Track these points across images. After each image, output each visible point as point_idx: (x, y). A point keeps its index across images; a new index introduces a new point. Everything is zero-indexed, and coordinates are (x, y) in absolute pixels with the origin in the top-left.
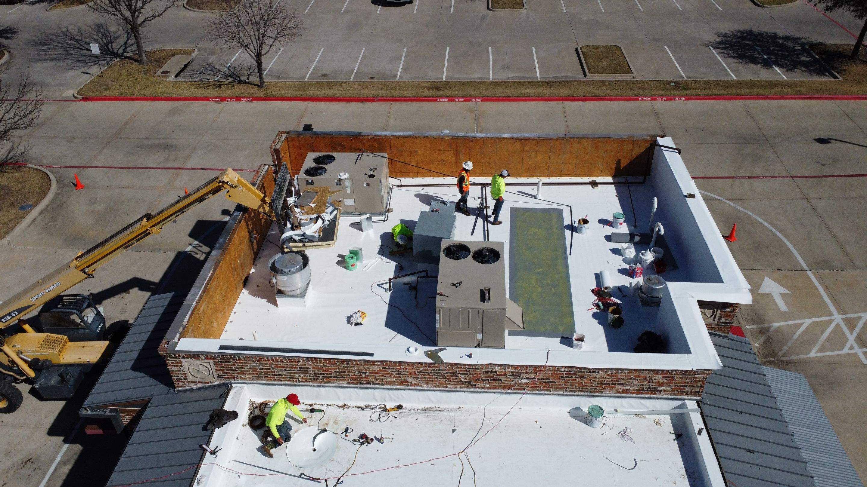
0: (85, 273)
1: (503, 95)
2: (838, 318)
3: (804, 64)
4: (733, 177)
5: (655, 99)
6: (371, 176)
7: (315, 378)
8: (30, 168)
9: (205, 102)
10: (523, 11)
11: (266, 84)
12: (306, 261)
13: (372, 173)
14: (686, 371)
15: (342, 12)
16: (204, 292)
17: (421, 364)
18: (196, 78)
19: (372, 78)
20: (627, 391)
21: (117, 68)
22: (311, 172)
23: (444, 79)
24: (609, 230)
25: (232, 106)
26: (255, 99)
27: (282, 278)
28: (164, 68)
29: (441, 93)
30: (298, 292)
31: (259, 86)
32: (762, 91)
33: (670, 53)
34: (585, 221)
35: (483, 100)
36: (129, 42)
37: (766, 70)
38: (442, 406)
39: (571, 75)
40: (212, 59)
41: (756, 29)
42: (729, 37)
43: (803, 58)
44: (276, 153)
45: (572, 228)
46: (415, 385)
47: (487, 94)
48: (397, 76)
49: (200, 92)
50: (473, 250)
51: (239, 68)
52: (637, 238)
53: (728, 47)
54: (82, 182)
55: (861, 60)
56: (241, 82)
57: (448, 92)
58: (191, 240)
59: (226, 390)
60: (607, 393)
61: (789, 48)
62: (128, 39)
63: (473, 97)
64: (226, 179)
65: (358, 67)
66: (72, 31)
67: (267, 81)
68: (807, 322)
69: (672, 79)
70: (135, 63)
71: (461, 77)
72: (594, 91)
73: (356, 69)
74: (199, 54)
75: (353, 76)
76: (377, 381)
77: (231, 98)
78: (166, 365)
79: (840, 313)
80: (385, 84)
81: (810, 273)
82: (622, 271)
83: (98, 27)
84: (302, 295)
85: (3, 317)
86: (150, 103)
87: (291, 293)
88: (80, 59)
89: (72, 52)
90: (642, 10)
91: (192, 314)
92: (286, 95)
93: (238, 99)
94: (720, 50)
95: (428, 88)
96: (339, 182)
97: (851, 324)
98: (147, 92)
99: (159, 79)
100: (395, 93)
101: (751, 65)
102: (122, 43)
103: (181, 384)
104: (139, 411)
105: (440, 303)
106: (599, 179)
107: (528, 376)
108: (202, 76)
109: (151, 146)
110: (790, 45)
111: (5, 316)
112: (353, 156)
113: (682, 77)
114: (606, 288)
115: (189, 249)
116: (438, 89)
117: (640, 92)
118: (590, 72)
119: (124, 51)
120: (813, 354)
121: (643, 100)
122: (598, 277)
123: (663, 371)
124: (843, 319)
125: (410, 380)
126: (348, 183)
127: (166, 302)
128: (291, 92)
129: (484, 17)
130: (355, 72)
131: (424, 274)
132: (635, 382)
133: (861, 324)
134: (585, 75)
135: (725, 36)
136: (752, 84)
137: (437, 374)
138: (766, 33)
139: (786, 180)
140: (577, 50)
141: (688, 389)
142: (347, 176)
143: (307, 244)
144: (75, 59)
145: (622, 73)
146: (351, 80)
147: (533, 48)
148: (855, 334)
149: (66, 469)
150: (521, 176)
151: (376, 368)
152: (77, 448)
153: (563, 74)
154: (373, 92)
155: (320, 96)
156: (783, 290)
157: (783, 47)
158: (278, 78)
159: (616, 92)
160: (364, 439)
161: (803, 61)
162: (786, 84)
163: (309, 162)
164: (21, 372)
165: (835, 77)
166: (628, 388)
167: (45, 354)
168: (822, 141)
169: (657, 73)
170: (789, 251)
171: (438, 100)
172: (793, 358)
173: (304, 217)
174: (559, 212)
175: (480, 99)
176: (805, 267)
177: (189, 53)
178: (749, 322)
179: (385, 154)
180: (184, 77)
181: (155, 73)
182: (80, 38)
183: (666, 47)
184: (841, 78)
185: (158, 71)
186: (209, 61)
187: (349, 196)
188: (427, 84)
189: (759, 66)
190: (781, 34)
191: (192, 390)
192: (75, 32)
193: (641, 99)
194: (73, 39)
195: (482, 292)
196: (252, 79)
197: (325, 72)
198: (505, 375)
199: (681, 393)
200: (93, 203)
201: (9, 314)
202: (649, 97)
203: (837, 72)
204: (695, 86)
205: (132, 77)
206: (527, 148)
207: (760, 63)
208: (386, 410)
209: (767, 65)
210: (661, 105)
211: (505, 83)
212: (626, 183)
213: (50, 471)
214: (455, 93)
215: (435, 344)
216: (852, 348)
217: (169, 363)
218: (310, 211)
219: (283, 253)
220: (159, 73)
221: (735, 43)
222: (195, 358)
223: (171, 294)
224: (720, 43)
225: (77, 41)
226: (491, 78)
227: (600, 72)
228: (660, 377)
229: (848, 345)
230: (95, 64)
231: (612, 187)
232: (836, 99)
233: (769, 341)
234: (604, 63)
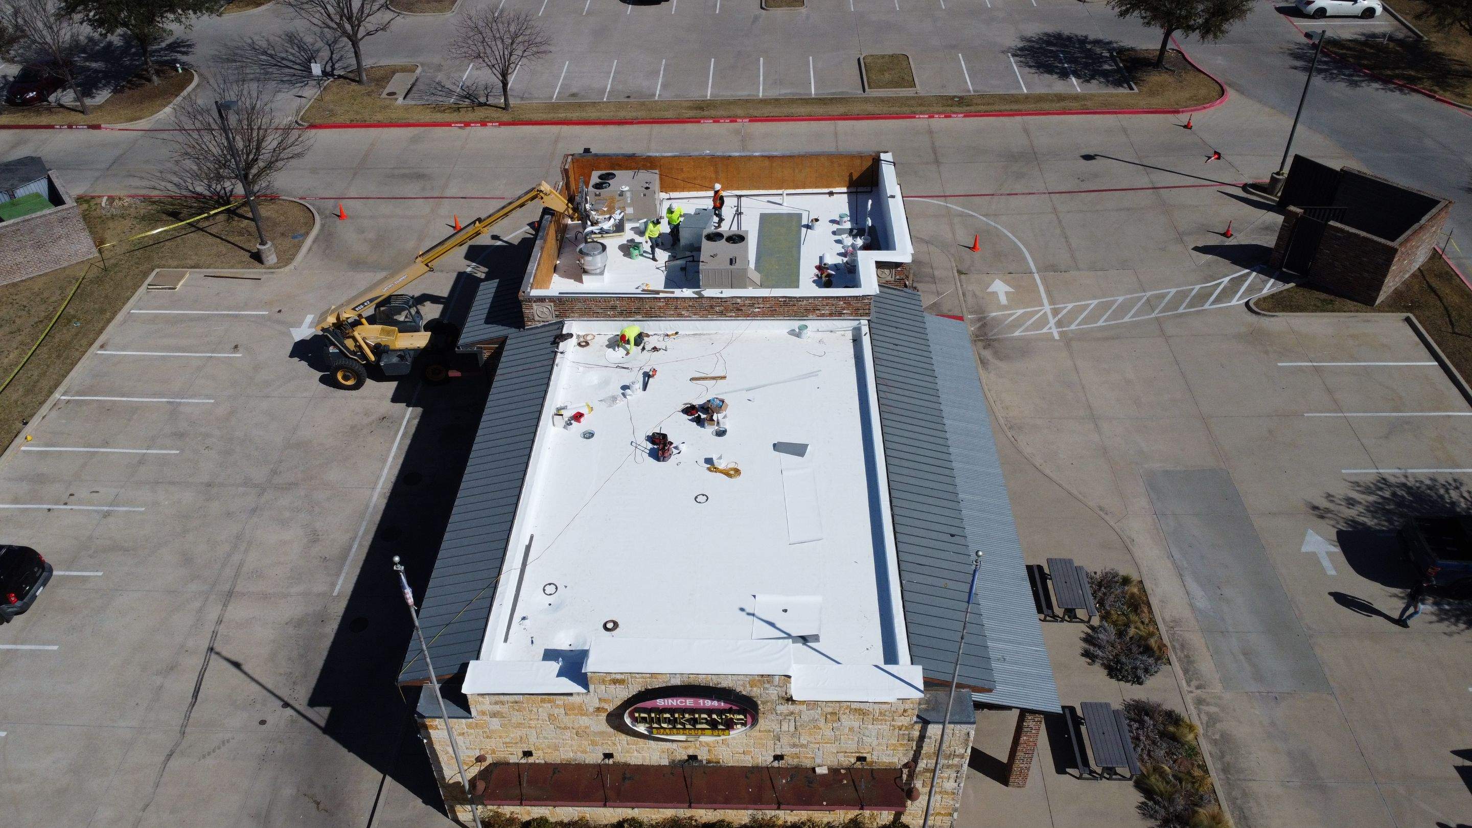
0: (428, 266)
1: (772, 114)
2: (1047, 308)
3: (1105, 74)
4: (993, 195)
5: (933, 117)
6: (647, 188)
7: (621, 314)
8: (283, 200)
9: (447, 128)
10: (803, 10)
11: (512, 106)
12: (604, 248)
13: (647, 185)
14: (857, 297)
15: (584, 14)
16: (539, 264)
17: (690, 298)
18: (427, 100)
19: (628, 97)
20: (823, 315)
21: (335, 89)
22: (598, 186)
23: (708, 98)
24: (835, 227)
25: (477, 131)
26: (502, 124)
27: (589, 259)
28: (389, 89)
29: (706, 113)
30: (598, 271)
31: (504, 109)
32: (1046, 106)
33: (963, 62)
34: (817, 220)
35: (750, 121)
36: (334, 56)
37: (1062, 82)
38: (705, 332)
39: (849, 91)
40: (440, 77)
41: (1066, 32)
42: (1034, 42)
43: (1106, 67)
44: (566, 172)
45: (808, 227)
46: (687, 317)
47: (756, 115)
48: (655, 95)
49: (439, 117)
50: (726, 235)
51: (474, 87)
52: (855, 232)
53: (1028, 54)
54: (345, 212)
55: (1167, 69)
56: (481, 105)
57: (713, 113)
58: (468, 262)
59: (561, 325)
60: (811, 317)
61: (1096, 54)
62: (332, 53)
63: (740, 117)
64: (542, 189)
65: (612, 84)
66: (260, 43)
67: (512, 101)
68: (1020, 312)
69: (955, 94)
70: (354, 84)
71: (727, 94)
72: (870, 108)
73: (609, 86)
74: (423, 71)
75: (606, 96)
76: (662, 315)
77: (476, 123)
78: (522, 308)
79: (1050, 304)
80: (643, 104)
81: (1037, 276)
82: (840, 254)
83: (290, 37)
84: (602, 273)
85: (357, 307)
86: (386, 130)
87: (593, 272)
88: (285, 79)
89: (270, 70)
90: (944, 7)
91: (534, 277)
92: (536, 119)
93: (484, 124)
94: (1018, 59)
95: (691, 108)
96: (622, 194)
97: (1055, 312)
98: (379, 117)
99: (388, 102)
100: (655, 115)
101: (1047, 76)
102: (327, 59)
103: (530, 323)
104: (497, 348)
105: (702, 266)
106: (834, 190)
107: (759, 306)
108: (434, 98)
109: (404, 176)
110: (1098, 50)
111: (359, 305)
112: (630, 173)
113: (969, 91)
114: (825, 264)
115: (469, 270)
116: (702, 109)
117: (919, 109)
118: (870, 87)
119: (333, 69)
120: (1017, 334)
121: (919, 118)
122: (821, 258)
123: (843, 297)
124: (1051, 309)
125: (683, 313)
126: (628, 195)
127: (496, 285)
128: (541, 115)
129: (756, 18)
130: (608, 90)
131: (691, 259)
132: (827, 308)
133: (1065, 311)
134: (864, 91)
135: (1029, 40)
136: (1040, 98)
137: (702, 308)
138: (1076, 36)
139: (1043, 196)
140: (859, 60)
141: (861, 311)
142: (627, 188)
143: (604, 235)
144: (278, 79)
145: (904, 87)
146: (605, 100)
147: (811, 58)
148: (1057, 319)
149: (416, 422)
150: (771, 188)
151: (661, 304)
152: (419, 410)
153: (840, 90)
154: (630, 114)
155: (574, 119)
156: (1009, 289)
157: (1089, 54)
158: (522, 98)
159: (893, 109)
160: (655, 349)
161: (1106, 70)
162: (1076, 98)
163: (595, 178)
164: (364, 356)
165: (1132, 89)
166: (823, 312)
167: (384, 340)
168: (1088, 157)
169: (943, 87)
170: (1025, 259)
171: (702, 121)
172: (1000, 336)
173: (600, 217)
174: (799, 216)
175: (747, 120)
176: (1034, 269)
177: (412, 69)
178: (971, 313)
179: (657, 171)
180: (413, 99)
181: (380, 95)
182: (273, 52)
183: (960, 55)
184: (1136, 90)
185: (382, 92)
186: (437, 81)
187: (629, 205)
188: (691, 104)
189: (1055, 76)
190: (1091, 37)
191: (537, 328)
192: (264, 44)
193: (917, 116)
194: (265, 53)
195: (731, 260)
196: (491, 101)
197: (574, 90)
198: (744, 306)
199: (857, 315)
200: (363, 232)
201: (363, 304)
202: (927, 114)
203: (1136, 84)
204: (979, 101)
205: (355, 100)
206: (774, 165)
207: (1057, 73)
208: (667, 335)
209: (1064, 75)
210: (939, 123)
211: (776, 102)
212: (857, 192)
213: (405, 423)
214: (721, 112)
215: (699, 287)
216: (1050, 328)
217: (524, 306)
218: (604, 213)
219: (586, 242)
220: (384, 95)
221: (1038, 49)
222: (542, 302)
223: (498, 280)
224: (1021, 49)
225: (271, 56)
226: (761, 95)
227: (880, 87)
228: (842, 303)
229: (1048, 326)
230: (305, 85)
231: (846, 196)
232: (1120, 113)
233: (984, 325)
234: (887, 76)
